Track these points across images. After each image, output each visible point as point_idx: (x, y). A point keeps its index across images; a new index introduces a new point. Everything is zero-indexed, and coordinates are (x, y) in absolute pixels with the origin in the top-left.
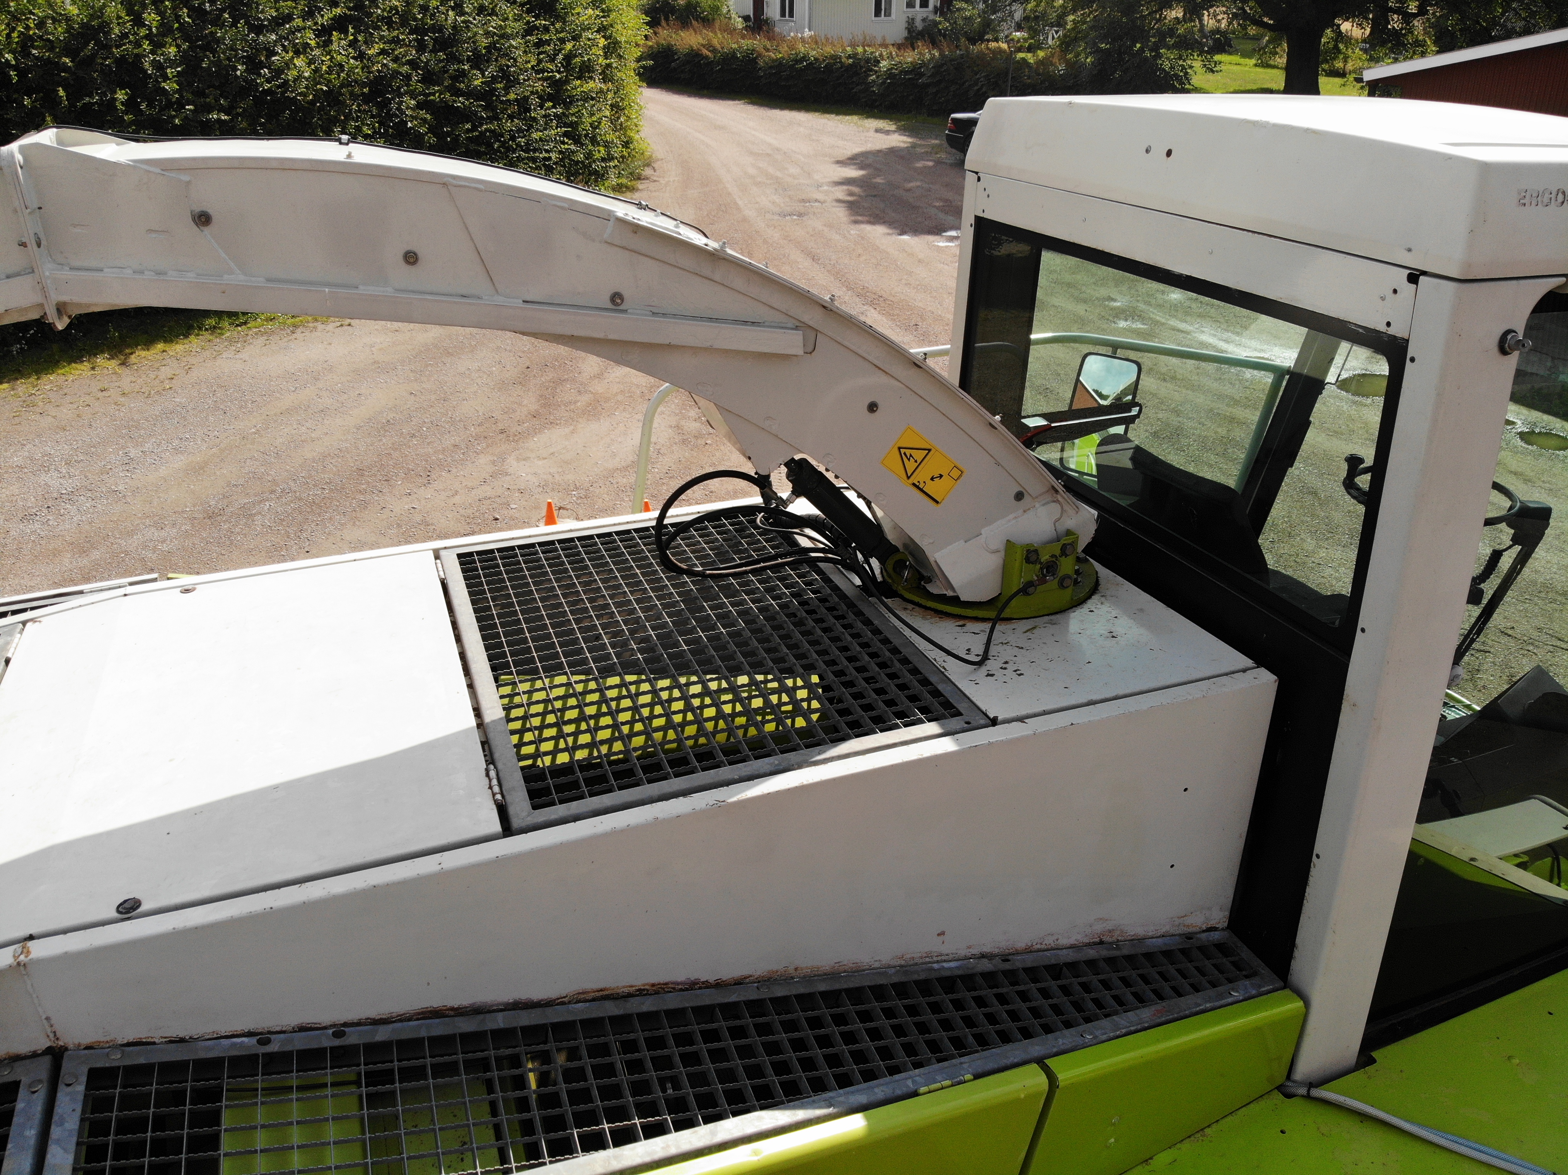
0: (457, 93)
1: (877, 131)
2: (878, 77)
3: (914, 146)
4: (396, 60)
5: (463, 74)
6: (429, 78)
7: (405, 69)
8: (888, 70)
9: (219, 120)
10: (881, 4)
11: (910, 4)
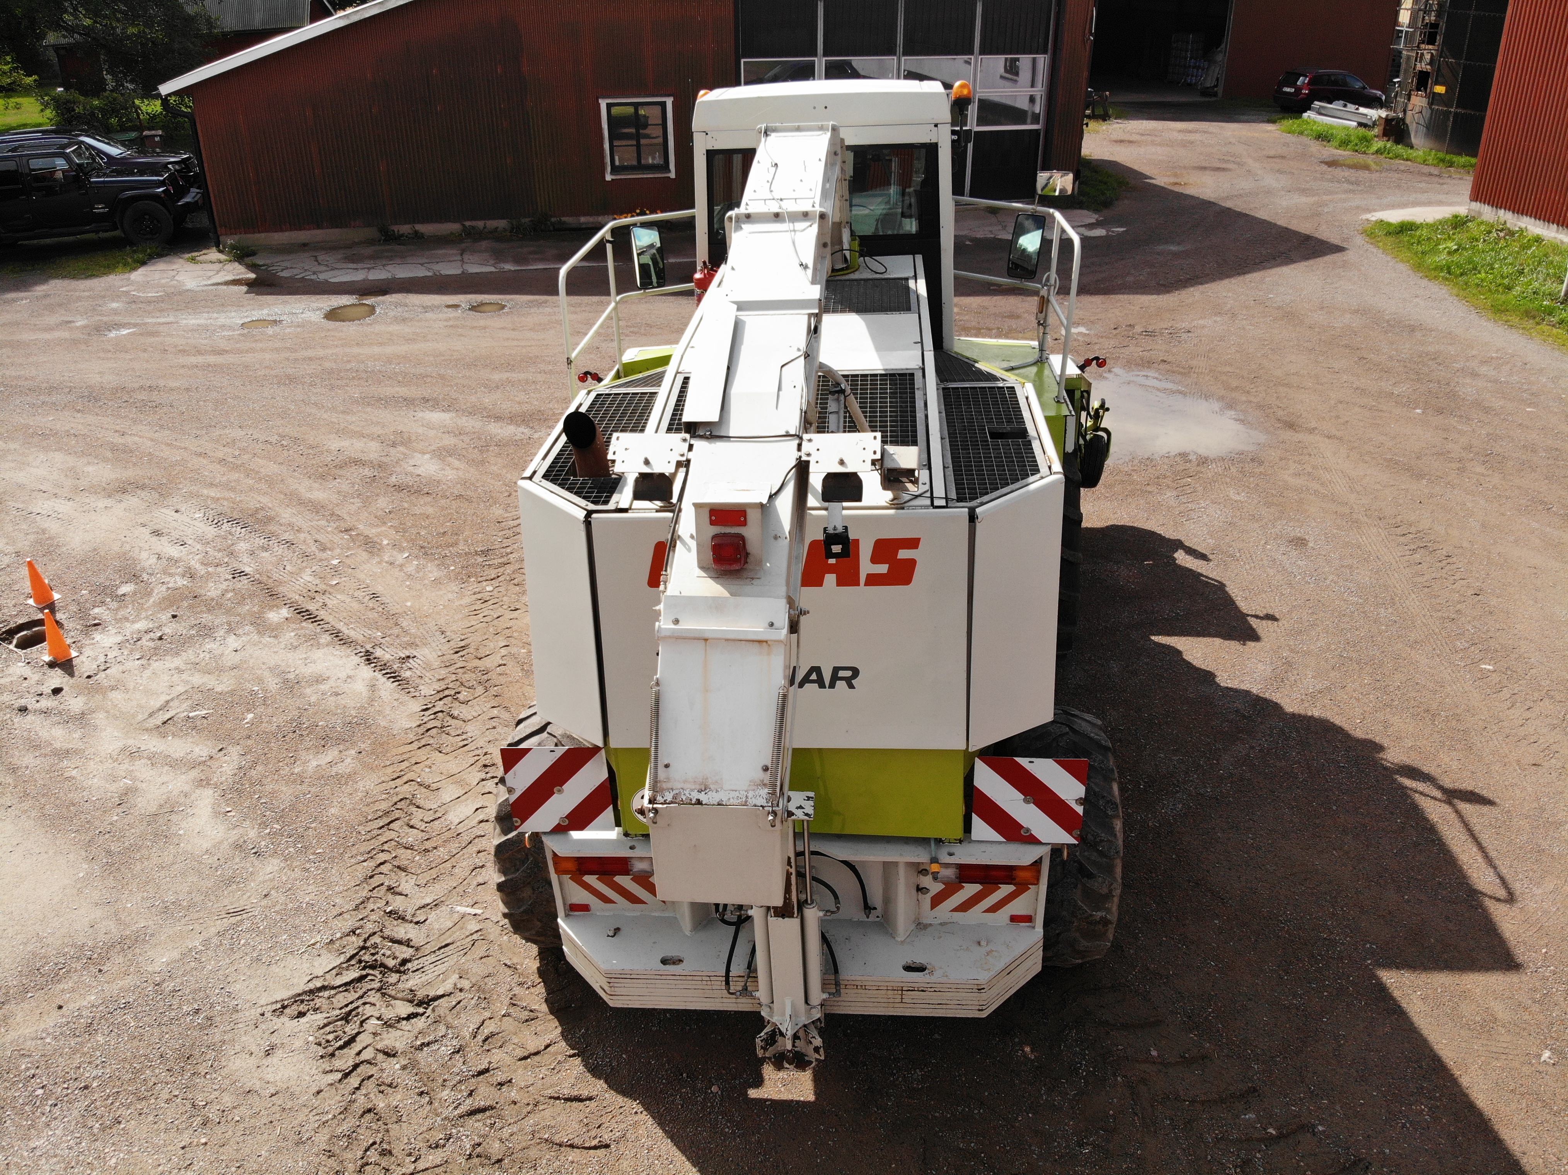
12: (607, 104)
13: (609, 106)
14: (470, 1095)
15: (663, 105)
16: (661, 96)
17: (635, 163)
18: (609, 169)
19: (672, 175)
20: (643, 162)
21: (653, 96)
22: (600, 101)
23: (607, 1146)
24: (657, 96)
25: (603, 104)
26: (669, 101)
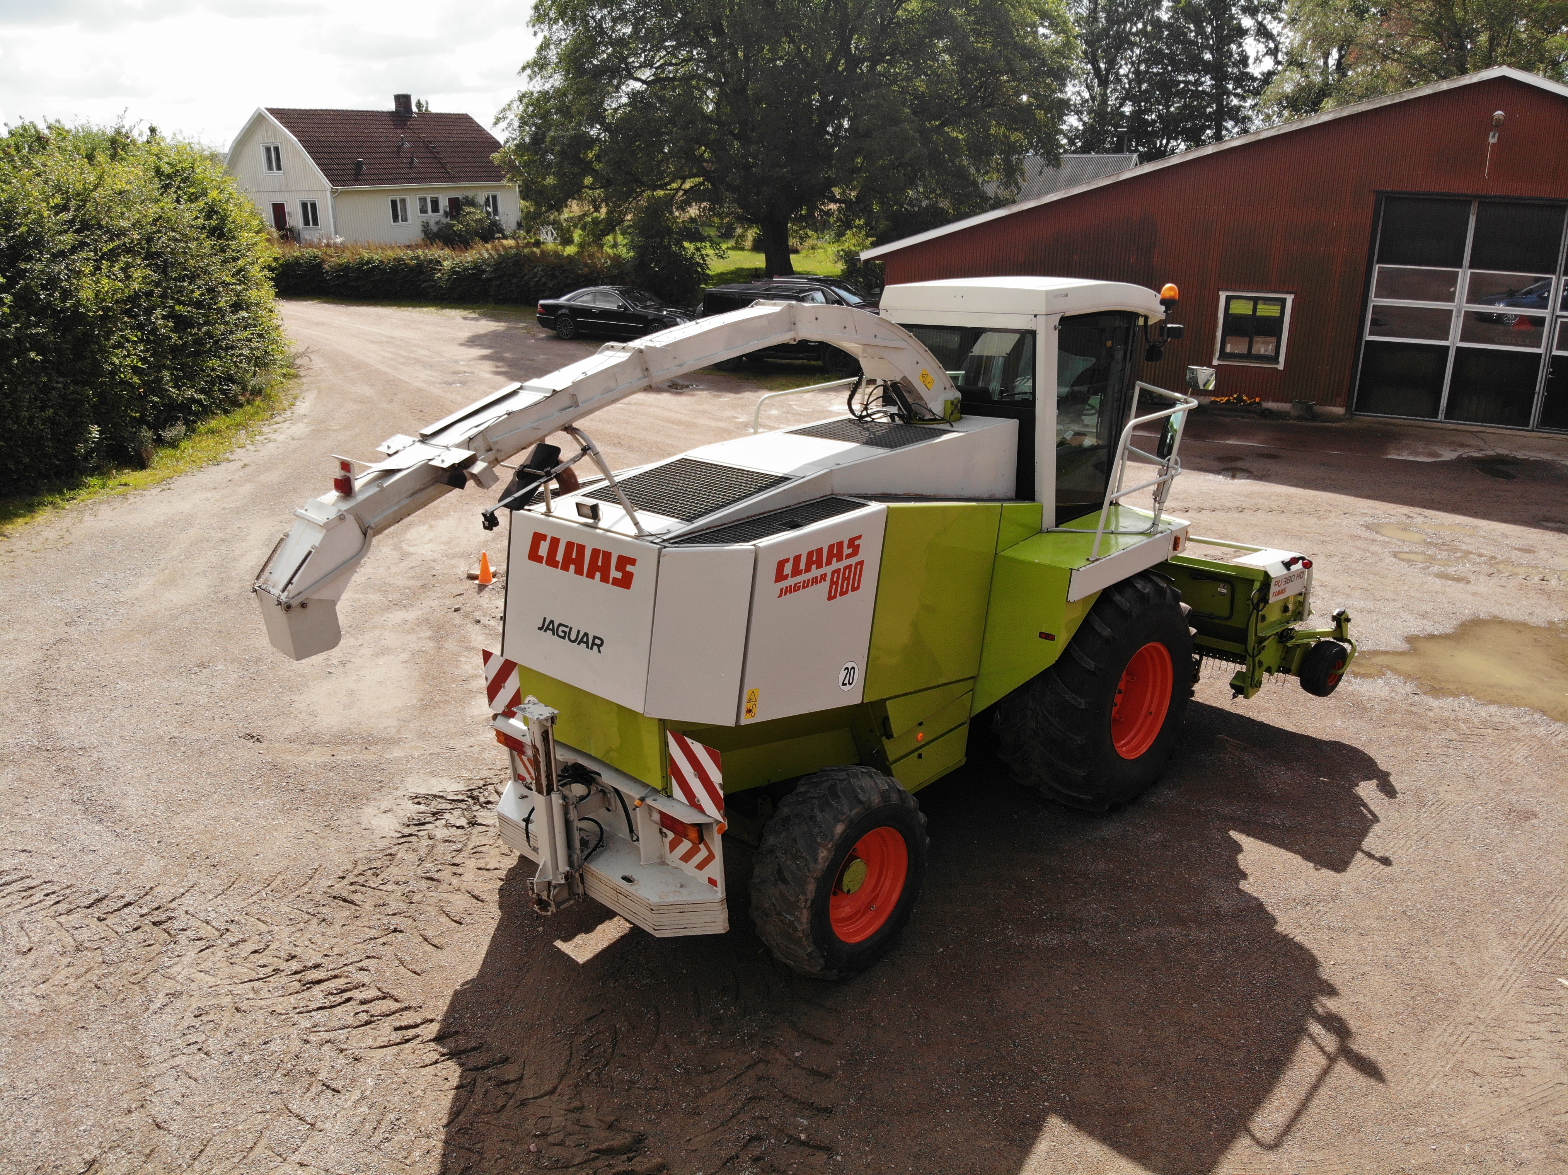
1: (465, 318)
2: (443, 274)
3: (508, 328)
8: (452, 268)
10: (397, 212)
11: (423, 210)
12: (1227, 297)
13: (1229, 299)
14: (438, 871)
15: (1283, 302)
16: (1283, 292)
17: (1245, 351)
18: (1217, 354)
19: (1281, 367)
20: (1254, 351)
21: (1274, 292)
22: (1220, 293)
23: (461, 924)
24: (1278, 292)
25: (1223, 296)
26: (1290, 299)
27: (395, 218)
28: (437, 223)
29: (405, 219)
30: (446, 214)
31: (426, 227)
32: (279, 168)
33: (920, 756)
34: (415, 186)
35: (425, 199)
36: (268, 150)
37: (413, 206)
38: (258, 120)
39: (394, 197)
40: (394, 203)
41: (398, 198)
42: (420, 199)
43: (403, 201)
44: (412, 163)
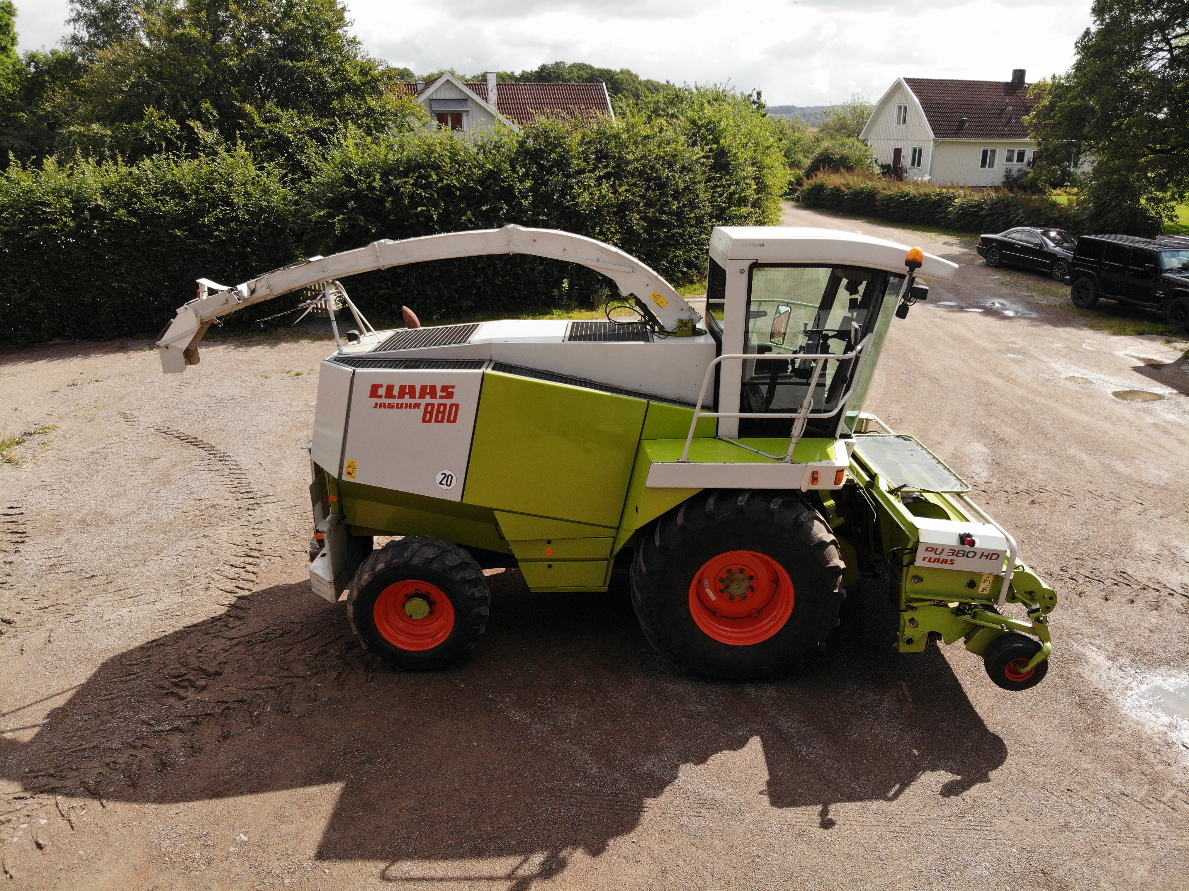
0: (664, 212)
4: (633, 194)
5: (668, 202)
6: (649, 204)
7: (638, 199)
9: (542, 220)
10: (986, 160)
11: (1009, 160)
27: (983, 164)
28: (1019, 170)
29: (991, 165)
30: (1029, 163)
31: (1008, 174)
32: (904, 123)
33: (550, 566)
34: (1005, 140)
35: (1013, 151)
36: (900, 108)
37: (1001, 155)
38: (897, 87)
39: (986, 148)
40: (985, 153)
41: (989, 149)
42: (1008, 151)
43: (993, 152)
44: (1009, 122)
